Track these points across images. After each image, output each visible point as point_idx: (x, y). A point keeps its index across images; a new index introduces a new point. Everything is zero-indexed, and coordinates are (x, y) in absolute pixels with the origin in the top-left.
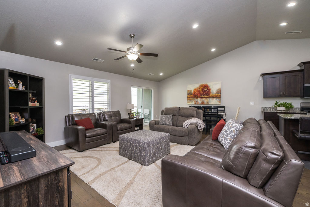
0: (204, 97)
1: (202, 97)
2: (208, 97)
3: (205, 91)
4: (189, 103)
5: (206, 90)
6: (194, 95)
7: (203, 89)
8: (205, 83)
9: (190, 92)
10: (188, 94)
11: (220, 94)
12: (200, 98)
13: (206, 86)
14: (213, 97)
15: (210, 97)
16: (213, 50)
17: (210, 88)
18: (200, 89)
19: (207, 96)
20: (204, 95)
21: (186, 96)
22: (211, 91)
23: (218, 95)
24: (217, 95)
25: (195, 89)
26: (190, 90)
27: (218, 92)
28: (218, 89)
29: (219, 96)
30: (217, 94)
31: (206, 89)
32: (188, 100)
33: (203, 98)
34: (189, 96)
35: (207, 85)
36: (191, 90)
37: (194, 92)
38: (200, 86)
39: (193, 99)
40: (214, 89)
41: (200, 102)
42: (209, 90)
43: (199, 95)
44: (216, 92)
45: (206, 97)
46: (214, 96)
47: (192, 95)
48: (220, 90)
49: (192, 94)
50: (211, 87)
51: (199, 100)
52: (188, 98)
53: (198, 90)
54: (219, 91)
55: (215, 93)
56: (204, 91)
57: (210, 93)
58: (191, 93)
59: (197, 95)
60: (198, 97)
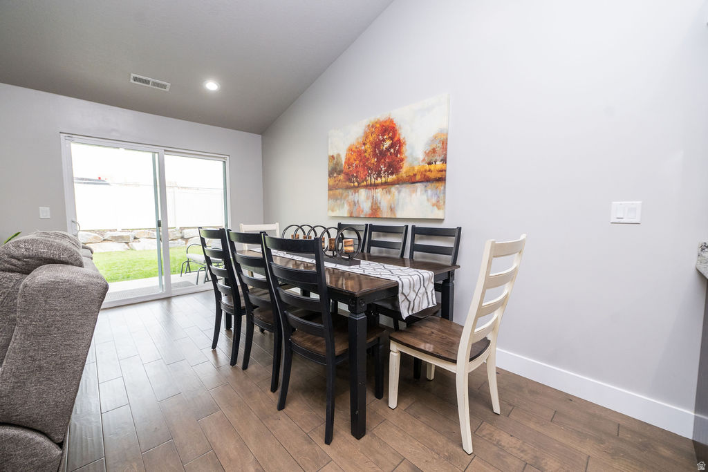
0: (379, 180)
1: (373, 180)
2: (392, 184)
3: (381, 155)
4: (333, 211)
5: (388, 149)
6: (347, 174)
7: (377, 145)
8: (381, 116)
9: (337, 164)
10: (331, 174)
11: (444, 160)
13: (389, 129)
14: (412, 180)
15: (399, 182)
17: (402, 137)
18: (368, 146)
19: (391, 178)
20: (379, 175)
21: (325, 181)
22: (407, 151)
23: (432, 167)
24: (427, 167)
25: (350, 150)
26: (335, 153)
27: (434, 151)
28: (436, 138)
29: (439, 175)
30: (430, 164)
31: (388, 143)
32: (330, 197)
33: (375, 186)
34: (332, 182)
35: (392, 121)
36: (339, 156)
37: (348, 163)
38: (365, 132)
39: (345, 193)
40: (417, 141)
41: (366, 207)
42: (397, 144)
43: (362, 174)
44: (427, 154)
45: (386, 184)
46: (415, 175)
47: (341, 177)
48: (444, 143)
49: (340, 172)
50: (404, 133)
51: (363, 198)
52: (330, 188)
53: (360, 153)
54: (439, 151)
55: (421, 156)
56: (381, 152)
57: (402, 160)
58: (339, 168)
59: (357, 177)
60: (359, 184)
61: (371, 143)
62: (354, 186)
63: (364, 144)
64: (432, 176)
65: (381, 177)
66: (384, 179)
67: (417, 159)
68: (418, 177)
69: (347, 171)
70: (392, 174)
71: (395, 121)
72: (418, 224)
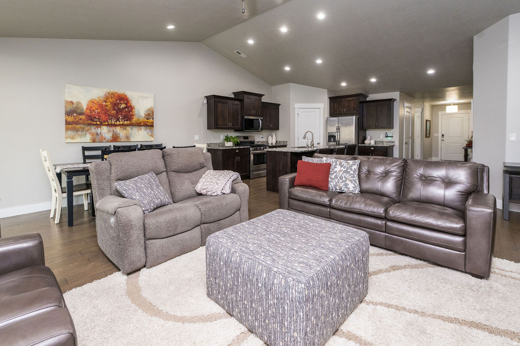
0: (118, 123)
1: (113, 122)
2: (127, 125)
3: (119, 111)
5: (124, 108)
6: (90, 116)
7: (115, 105)
8: (120, 90)
9: (76, 108)
10: (68, 113)
11: (153, 119)
12: (108, 125)
13: (123, 99)
14: (139, 125)
15: (132, 125)
17: (132, 105)
18: (108, 103)
19: (126, 122)
20: (118, 120)
21: (62, 118)
22: (136, 111)
23: (149, 121)
24: (146, 120)
25: (92, 102)
26: (74, 100)
27: (149, 114)
28: (149, 110)
29: (151, 124)
30: (147, 119)
31: (123, 106)
33: (115, 125)
34: (70, 119)
35: (126, 96)
36: (79, 103)
37: (90, 108)
38: (106, 95)
40: (140, 108)
42: (129, 108)
43: (103, 117)
44: (146, 115)
45: (123, 125)
46: (140, 123)
47: (83, 117)
48: (153, 113)
49: (81, 114)
50: (134, 103)
52: (67, 123)
53: (101, 106)
55: (143, 116)
56: (119, 109)
57: (133, 115)
58: (79, 111)
59: (98, 119)
60: (101, 123)
61: (111, 103)
62: (96, 124)
63: (106, 102)
64: (149, 124)
65: (119, 121)
66: (121, 123)
67: (141, 116)
68: (142, 124)
69: (89, 114)
70: (127, 120)
71: (128, 96)
72: (143, 144)
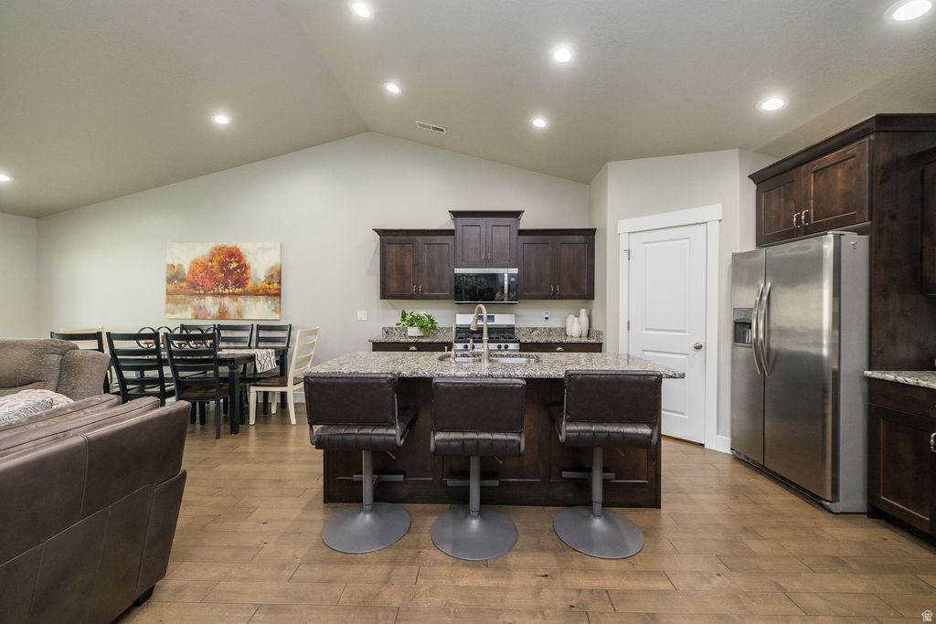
0: (227, 291)
1: (220, 291)
2: (239, 294)
3: (229, 273)
4: (173, 313)
5: (235, 269)
6: (192, 283)
7: (224, 264)
8: (230, 243)
9: (177, 272)
10: (170, 280)
11: (280, 283)
12: (214, 295)
13: (234, 254)
14: (256, 293)
15: (246, 294)
16: (222, 119)
17: (247, 262)
18: (215, 263)
19: (237, 290)
20: (226, 287)
21: (161, 286)
22: (251, 272)
23: (271, 286)
24: (267, 286)
25: (195, 263)
26: (176, 263)
27: (272, 276)
28: (273, 268)
29: (277, 292)
30: (269, 284)
31: (234, 265)
32: (168, 301)
33: (223, 295)
34: (171, 288)
35: (238, 250)
36: (180, 266)
37: (192, 272)
38: (212, 252)
39: (188, 299)
40: (259, 267)
41: (214, 310)
42: (243, 267)
43: (208, 284)
44: (267, 278)
45: (234, 294)
46: (258, 290)
47: (184, 284)
48: (280, 273)
49: (182, 280)
50: (249, 260)
51: (210, 304)
52: (168, 293)
53: (206, 268)
54: (276, 276)
55: (263, 279)
56: (228, 270)
57: (248, 279)
58: (180, 277)
59: (202, 286)
60: (205, 291)
61: (219, 262)
62: (200, 294)
63: (211, 261)
64: (272, 292)
65: (228, 289)
66: (231, 291)
67: (260, 280)
68: (261, 292)
69: (191, 280)
70: (239, 287)
71: (241, 250)
72: (261, 323)
